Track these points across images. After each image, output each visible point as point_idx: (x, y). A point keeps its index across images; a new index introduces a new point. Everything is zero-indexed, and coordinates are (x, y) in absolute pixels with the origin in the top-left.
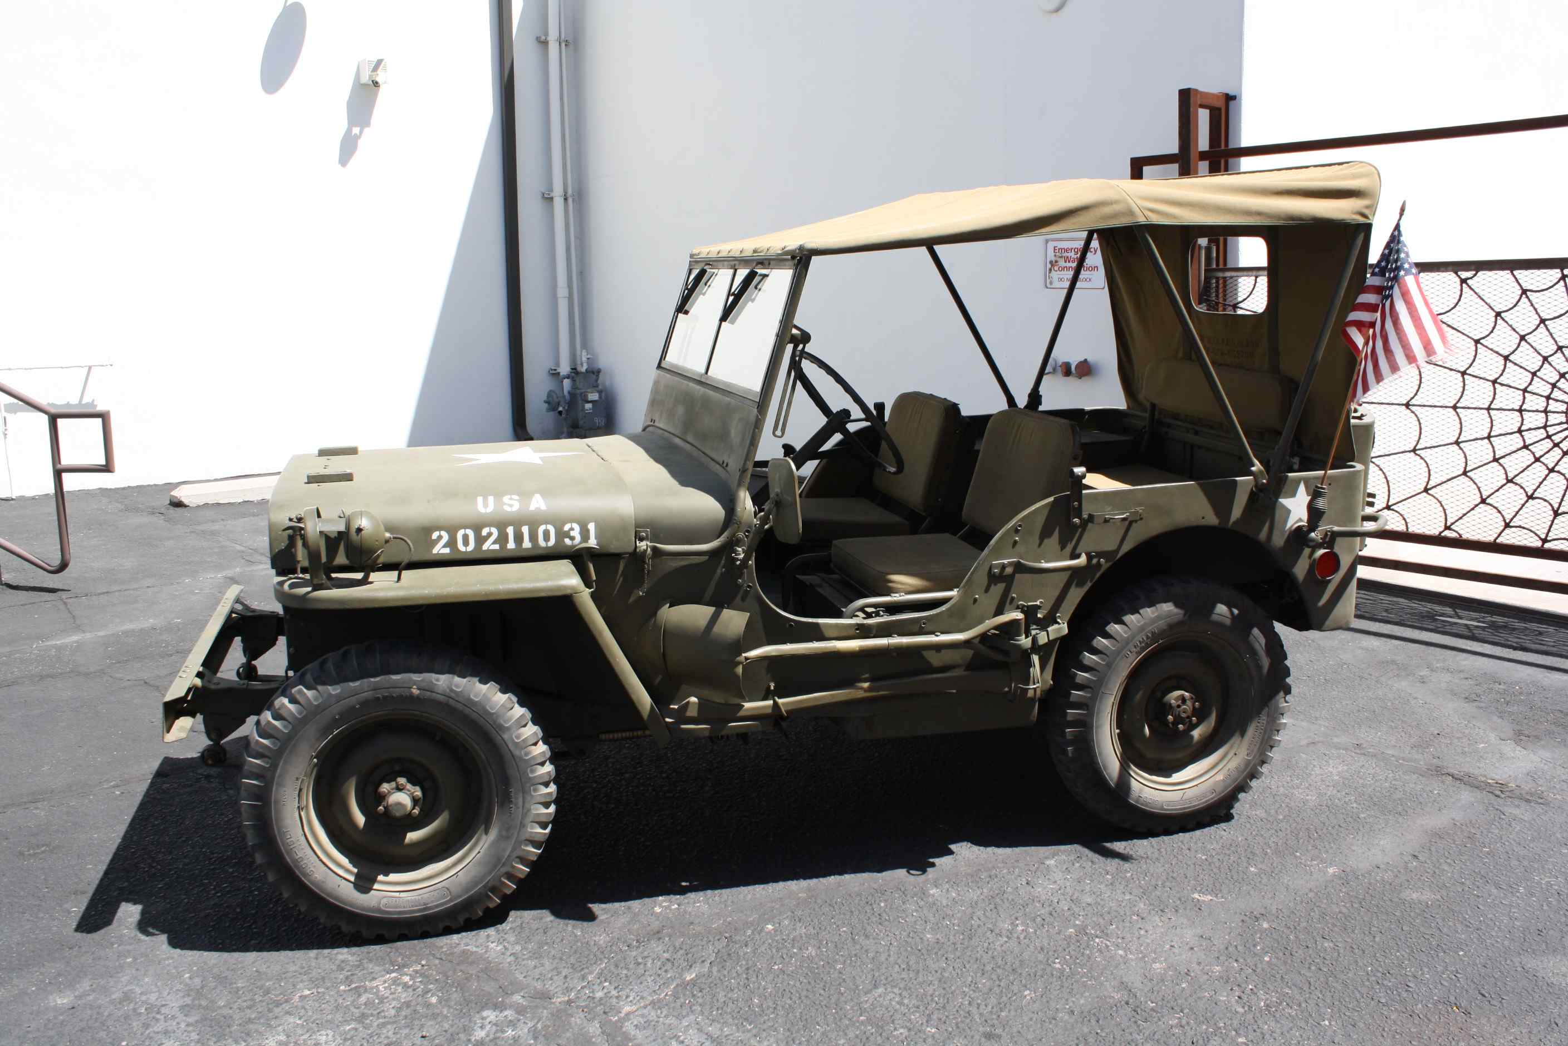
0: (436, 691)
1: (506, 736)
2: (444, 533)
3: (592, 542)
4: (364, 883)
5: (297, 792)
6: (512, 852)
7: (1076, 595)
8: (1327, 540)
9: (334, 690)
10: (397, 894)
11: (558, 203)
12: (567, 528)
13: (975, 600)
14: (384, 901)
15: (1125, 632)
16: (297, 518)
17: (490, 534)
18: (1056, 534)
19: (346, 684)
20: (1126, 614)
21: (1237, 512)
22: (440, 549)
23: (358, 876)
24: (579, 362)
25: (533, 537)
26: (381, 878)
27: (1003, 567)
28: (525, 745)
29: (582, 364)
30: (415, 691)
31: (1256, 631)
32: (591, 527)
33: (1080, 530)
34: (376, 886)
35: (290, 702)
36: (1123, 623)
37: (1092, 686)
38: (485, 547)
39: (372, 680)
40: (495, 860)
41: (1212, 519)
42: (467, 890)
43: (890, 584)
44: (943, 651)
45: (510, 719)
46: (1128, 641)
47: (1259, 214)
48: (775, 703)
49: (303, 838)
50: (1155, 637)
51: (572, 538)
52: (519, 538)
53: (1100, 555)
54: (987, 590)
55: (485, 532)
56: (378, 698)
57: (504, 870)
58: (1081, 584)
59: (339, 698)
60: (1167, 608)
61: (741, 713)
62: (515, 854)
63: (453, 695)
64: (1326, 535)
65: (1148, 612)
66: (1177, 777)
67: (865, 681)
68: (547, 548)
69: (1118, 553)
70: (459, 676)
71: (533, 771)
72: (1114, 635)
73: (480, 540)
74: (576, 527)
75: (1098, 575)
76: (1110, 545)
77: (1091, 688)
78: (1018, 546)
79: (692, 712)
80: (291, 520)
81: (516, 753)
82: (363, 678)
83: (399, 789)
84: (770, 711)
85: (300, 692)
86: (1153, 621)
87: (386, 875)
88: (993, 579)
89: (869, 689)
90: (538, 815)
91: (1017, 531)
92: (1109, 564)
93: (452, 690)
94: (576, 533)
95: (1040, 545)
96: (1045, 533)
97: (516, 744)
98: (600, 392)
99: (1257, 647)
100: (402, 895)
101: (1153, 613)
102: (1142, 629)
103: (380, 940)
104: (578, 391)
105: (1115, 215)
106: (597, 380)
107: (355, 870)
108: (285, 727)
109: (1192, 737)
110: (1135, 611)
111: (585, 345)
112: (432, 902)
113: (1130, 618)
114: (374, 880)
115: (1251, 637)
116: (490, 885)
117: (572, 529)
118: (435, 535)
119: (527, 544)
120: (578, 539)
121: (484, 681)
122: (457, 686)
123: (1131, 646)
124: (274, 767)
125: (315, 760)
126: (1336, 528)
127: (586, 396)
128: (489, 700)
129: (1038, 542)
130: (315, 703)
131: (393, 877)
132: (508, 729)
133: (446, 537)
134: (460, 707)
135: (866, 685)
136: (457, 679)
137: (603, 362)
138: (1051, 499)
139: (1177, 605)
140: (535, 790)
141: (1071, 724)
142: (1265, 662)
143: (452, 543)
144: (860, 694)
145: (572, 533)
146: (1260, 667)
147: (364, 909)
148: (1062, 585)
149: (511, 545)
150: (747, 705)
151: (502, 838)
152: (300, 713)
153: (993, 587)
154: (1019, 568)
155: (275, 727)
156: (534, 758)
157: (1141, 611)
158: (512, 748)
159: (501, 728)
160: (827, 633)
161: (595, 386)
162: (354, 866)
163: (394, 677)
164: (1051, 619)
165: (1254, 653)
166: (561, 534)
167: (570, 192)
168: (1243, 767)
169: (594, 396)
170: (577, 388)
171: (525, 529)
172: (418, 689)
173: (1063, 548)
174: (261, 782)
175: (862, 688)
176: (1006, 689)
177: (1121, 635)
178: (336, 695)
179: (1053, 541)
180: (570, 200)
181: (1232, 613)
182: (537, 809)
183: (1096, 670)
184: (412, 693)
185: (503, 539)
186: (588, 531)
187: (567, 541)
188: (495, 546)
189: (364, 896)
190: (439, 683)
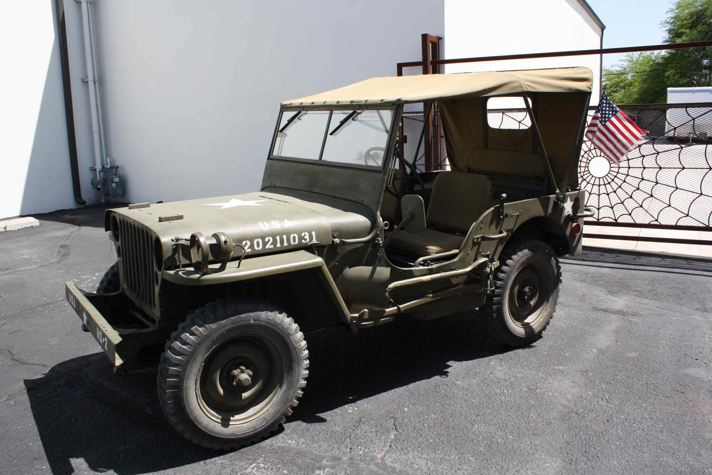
0: (261, 319)
1: (291, 338)
2: (248, 242)
3: (314, 241)
4: (225, 423)
5: (195, 381)
6: (293, 394)
7: (500, 248)
8: (577, 219)
9: (213, 326)
10: (241, 425)
11: (91, 84)
12: (303, 235)
13: (468, 254)
14: (236, 430)
15: (513, 263)
16: (176, 239)
17: (269, 240)
18: (494, 223)
19: (219, 322)
20: (512, 256)
21: (550, 210)
22: (247, 250)
23: (222, 420)
24: (105, 163)
25: (288, 241)
26: (232, 418)
27: (478, 238)
28: (298, 342)
29: (107, 164)
30: (252, 322)
31: (553, 258)
32: (314, 233)
33: (502, 221)
34: (231, 423)
35: (190, 335)
36: (511, 259)
37: (503, 287)
38: (267, 247)
39: (232, 318)
40: (286, 399)
41: (542, 213)
42: (274, 417)
43: (428, 250)
44: (459, 277)
45: (292, 330)
46: (513, 267)
48: (399, 308)
49: (197, 405)
50: (523, 263)
51: (305, 240)
52: (282, 241)
54: (472, 249)
55: (267, 239)
56: (234, 327)
57: (288, 404)
58: (502, 244)
59: (216, 330)
60: (526, 251)
61: (385, 314)
63: (269, 321)
65: (520, 254)
66: (526, 322)
67: (430, 294)
68: (295, 245)
69: (514, 229)
70: (270, 312)
71: (302, 354)
72: (509, 264)
73: (265, 244)
74: (307, 234)
75: (508, 240)
76: (511, 227)
77: (502, 288)
78: (482, 229)
79: (366, 316)
80: (172, 240)
81: (296, 346)
82: (227, 318)
83: (242, 372)
84: (396, 312)
85: (196, 329)
86: (522, 257)
87: (233, 417)
88: (474, 244)
89: (433, 297)
90: (302, 375)
91: (482, 223)
92: (511, 235)
93: (268, 319)
94: (307, 237)
96: (491, 224)
97: (295, 341)
98: (119, 177)
99: (553, 265)
100: (244, 425)
101: (522, 254)
102: (518, 261)
103: (233, 450)
104: (108, 178)
105: (516, 87)
106: (116, 171)
107: (220, 417)
108: (190, 348)
109: (531, 304)
110: (515, 254)
111: (107, 155)
112: (258, 426)
113: (514, 257)
114: (230, 420)
117: (305, 235)
118: (244, 243)
119: (286, 244)
120: (308, 240)
121: (280, 313)
122: (270, 316)
123: (515, 268)
124: (185, 370)
126: (579, 215)
127: (113, 180)
128: (283, 321)
129: (489, 227)
130: (205, 334)
131: (237, 417)
132: (292, 335)
133: (249, 243)
134: (271, 327)
135: (431, 295)
136: (270, 313)
137: (118, 163)
138: (493, 208)
139: (529, 250)
140: (302, 363)
141: (495, 304)
142: (556, 271)
143: (252, 246)
144: (430, 300)
145: (305, 237)
146: (554, 273)
147: (228, 435)
148: (496, 245)
149: (279, 245)
150: (387, 310)
151: (288, 388)
152: (197, 340)
153: (474, 247)
154: (484, 238)
155: (184, 349)
156: (302, 347)
157: (517, 254)
158: (294, 344)
159: (289, 335)
160: (416, 274)
161: (116, 175)
162: (219, 415)
163: (242, 316)
164: (492, 260)
165: (552, 267)
166: (301, 238)
167: (96, 79)
168: (549, 314)
169: (116, 180)
170: (107, 176)
171: (285, 237)
172: (253, 320)
173: (497, 229)
174: (177, 379)
175: (430, 297)
176: (480, 291)
177: (511, 264)
178: (215, 328)
179: (493, 227)
180: (97, 83)
182: (303, 372)
183: (504, 280)
184: (250, 322)
185: (275, 242)
186: (312, 235)
187: (303, 241)
188: (261, 248)
189: (226, 429)
190: (263, 316)
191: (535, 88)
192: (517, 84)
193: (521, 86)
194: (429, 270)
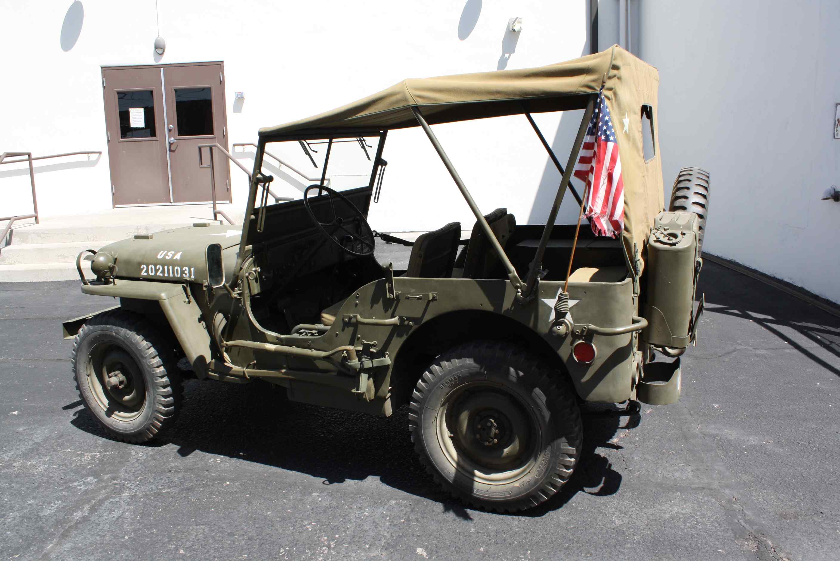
0: (120, 334)
1: (144, 361)
2: (145, 266)
3: (192, 277)
4: (109, 413)
5: (85, 368)
7: (397, 343)
8: (585, 334)
9: (91, 328)
10: (119, 421)
12: (184, 269)
13: (337, 335)
14: (114, 423)
15: (440, 372)
17: (159, 268)
18: (381, 303)
19: (94, 326)
22: (144, 273)
23: (108, 409)
25: (173, 272)
26: (116, 412)
27: (350, 318)
28: (151, 367)
31: (537, 390)
32: (192, 269)
33: (395, 302)
34: (113, 416)
36: (439, 365)
37: (420, 401)
38: (158, 274)
39: (102, 326)
40: (147, 416)
41: (488, 307)
42: (139, 427)
45: (146, 354)
46: (441, 378)
47: (499, 92)
48: (244, 371)
49: (89, 388)
50: (462, 379)
51: (186, 274)
52: (169, 271)
53: (409, 319)
54: (343, 330)
56: (103, 334)
57: (150, 422)
58: (400, 335)
60: (469, 361)
62: (153, 416)
63: (126, 338)
64: (583, 331)
65: (456, 362)
66: (494, 476)
67: (284, 368)
68: (178, 277)
69: (422, 320)
71: (156, 380)
72: (434, 372)
73: (157, 271)
74: (187, 269)
75: (410, 332)
76: (417, 314)
78: (358, 307)
79: (212, 367)
81: (149, 369)
82: (99, 324)
84: (241, 373)
85: (84, 326)
86: (458, 369)
88: (345, 324)
89: (284, 373)
90: (160, 400)
91: (357, 297)
92: (417, 326)
93: (126, 336)
94: (187, 272)
95: (371, 308)
96: (375, 301)
97: (149, 366)
99: (539, 401)
100: (121, 422)
101: (459, 363)
102: (450, 372)
105: (397, 102)
107: (108, 407)
109: (503, 453)
110: (448, 360)
112: (128, 428)
113: (445, 364)
114: (113, 413)
115: (533, 393)
116: (146, 427)
117: (186, 270)
118: (142, 267)
119: (171, 275)
120: (188, 275)
121: (138, 335)
122: (128, 335)
123: (443, 381)
125: (90, 356)
126: (592, 326)
128: (139, 343)
129: (370, 305)
130: (87, 332)
131: (122, 414)
132: (146, 358)
133: (145, 268)
134: (128, 344)
135: (283, 371)
136: (128, 331)
138: (377, 281)
139: (475, 361)
140: (158, 389)
143: (147, 271)
144: (281, 375)
146: (543, 417)
147: (107, 423)
148: (388, 334)
149: (166, 275)
151: (150, 408)
153: (346, 329)
156: (156, 373)
157: (452, 360)
158: (147, 367)
159: (142, 357)
160: (269, 339)
162: (108, 405)
163: (108, 326)
164: (381, 354)
166: (182, 272)
168: (533, 482)
171: (171, 268)
172: (115, 333)
173: (386, 311)
174: (75, 361)
175: (281, 372)
177: (438, 374)
179: (379, 306)
181: (517, 374)
182: (160, 398)
183: (422, 392)
184: (113, 334)
185: (163, 271)
186: (191, 272)
187: (184, 275)
188: (179, 275)
189: (108, 418)
190: (122, 332)
191: (435, 100)
192: (398, 97)
193: (406, 100)
194: (278, 338)
